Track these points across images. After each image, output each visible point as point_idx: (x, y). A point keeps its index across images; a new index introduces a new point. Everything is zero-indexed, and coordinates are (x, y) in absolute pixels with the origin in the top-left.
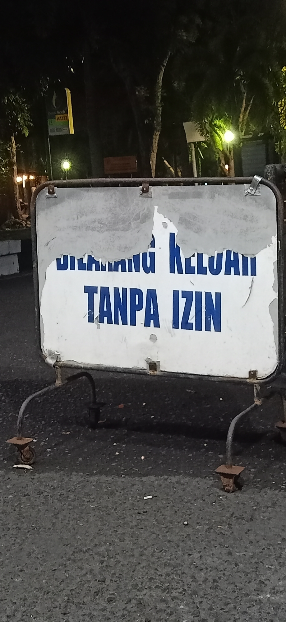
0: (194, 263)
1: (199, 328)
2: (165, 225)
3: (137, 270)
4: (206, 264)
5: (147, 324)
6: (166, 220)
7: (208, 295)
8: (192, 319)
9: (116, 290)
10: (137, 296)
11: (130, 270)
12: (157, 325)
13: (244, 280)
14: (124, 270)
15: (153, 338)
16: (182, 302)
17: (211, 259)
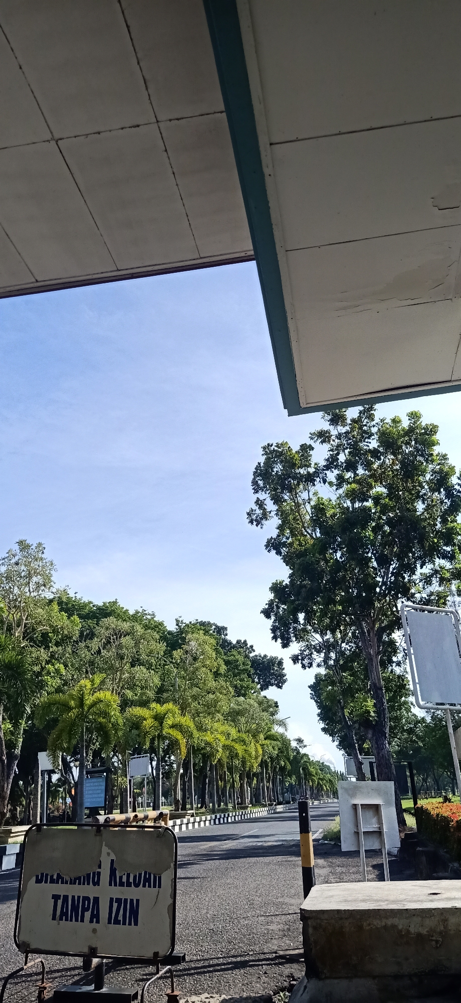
0: (124, 879)
1: (124, 924)
2: (108, 854)
3: (88, 884)
4: (131, 880)
5: (91, 921)
6: (110, 851)
7: (132, 900)
8: (120, 918)
9: (73, 897)
10: (86, 902)
11: (84, 884)
12: (98, 922)
13: (154, 891)
14: (79, 884)
15: (94, 931)
16: (115, 905)
17: (135, 877)
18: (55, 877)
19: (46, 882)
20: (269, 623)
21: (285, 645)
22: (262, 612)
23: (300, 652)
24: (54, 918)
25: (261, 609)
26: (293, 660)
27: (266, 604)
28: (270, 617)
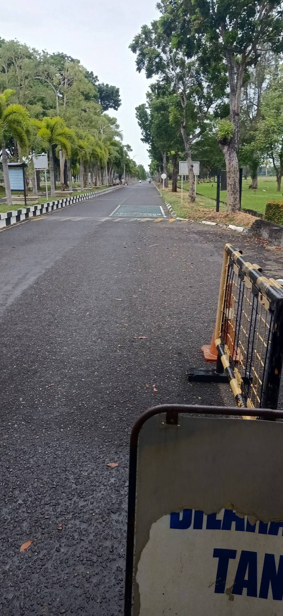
18: (220, 516)
19: (198, 526)
20: (135, 56)
21: (149, 76)
22: (129, 47)
23: (157, 82)
24: (220, 588)
25: (129, 45)
26: (151, 88)
27: (133, 41)
28: (136, 52)
